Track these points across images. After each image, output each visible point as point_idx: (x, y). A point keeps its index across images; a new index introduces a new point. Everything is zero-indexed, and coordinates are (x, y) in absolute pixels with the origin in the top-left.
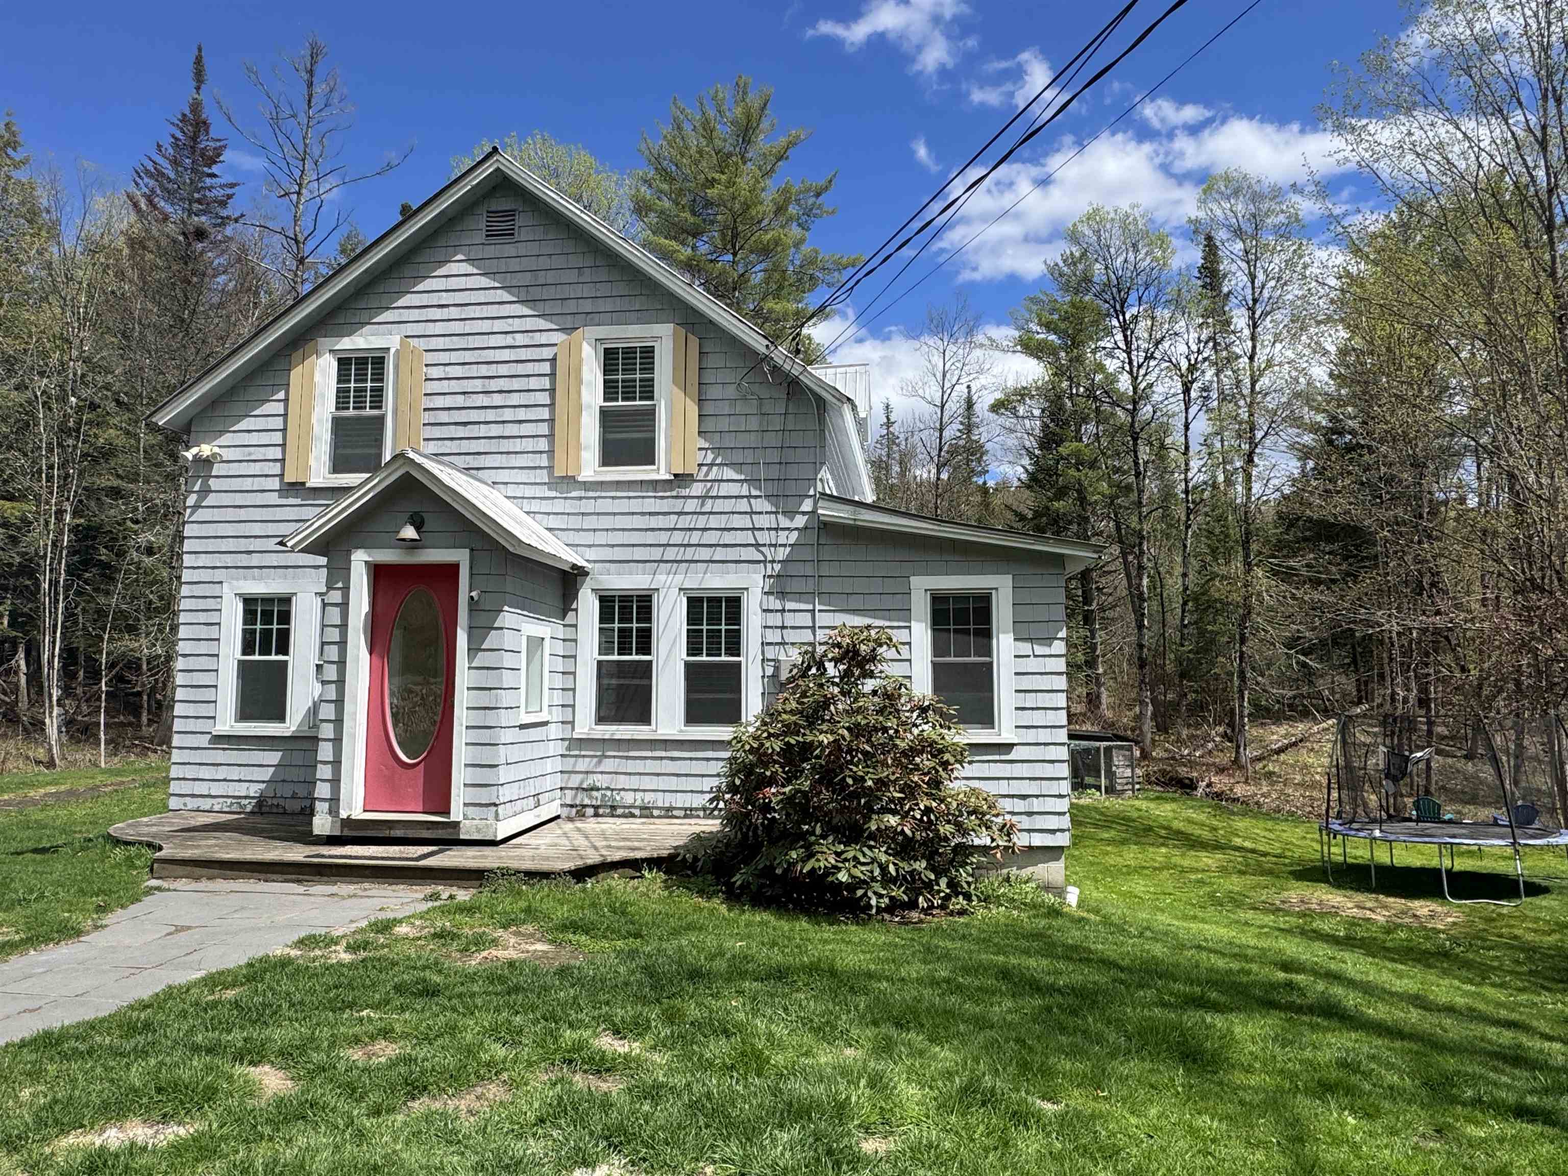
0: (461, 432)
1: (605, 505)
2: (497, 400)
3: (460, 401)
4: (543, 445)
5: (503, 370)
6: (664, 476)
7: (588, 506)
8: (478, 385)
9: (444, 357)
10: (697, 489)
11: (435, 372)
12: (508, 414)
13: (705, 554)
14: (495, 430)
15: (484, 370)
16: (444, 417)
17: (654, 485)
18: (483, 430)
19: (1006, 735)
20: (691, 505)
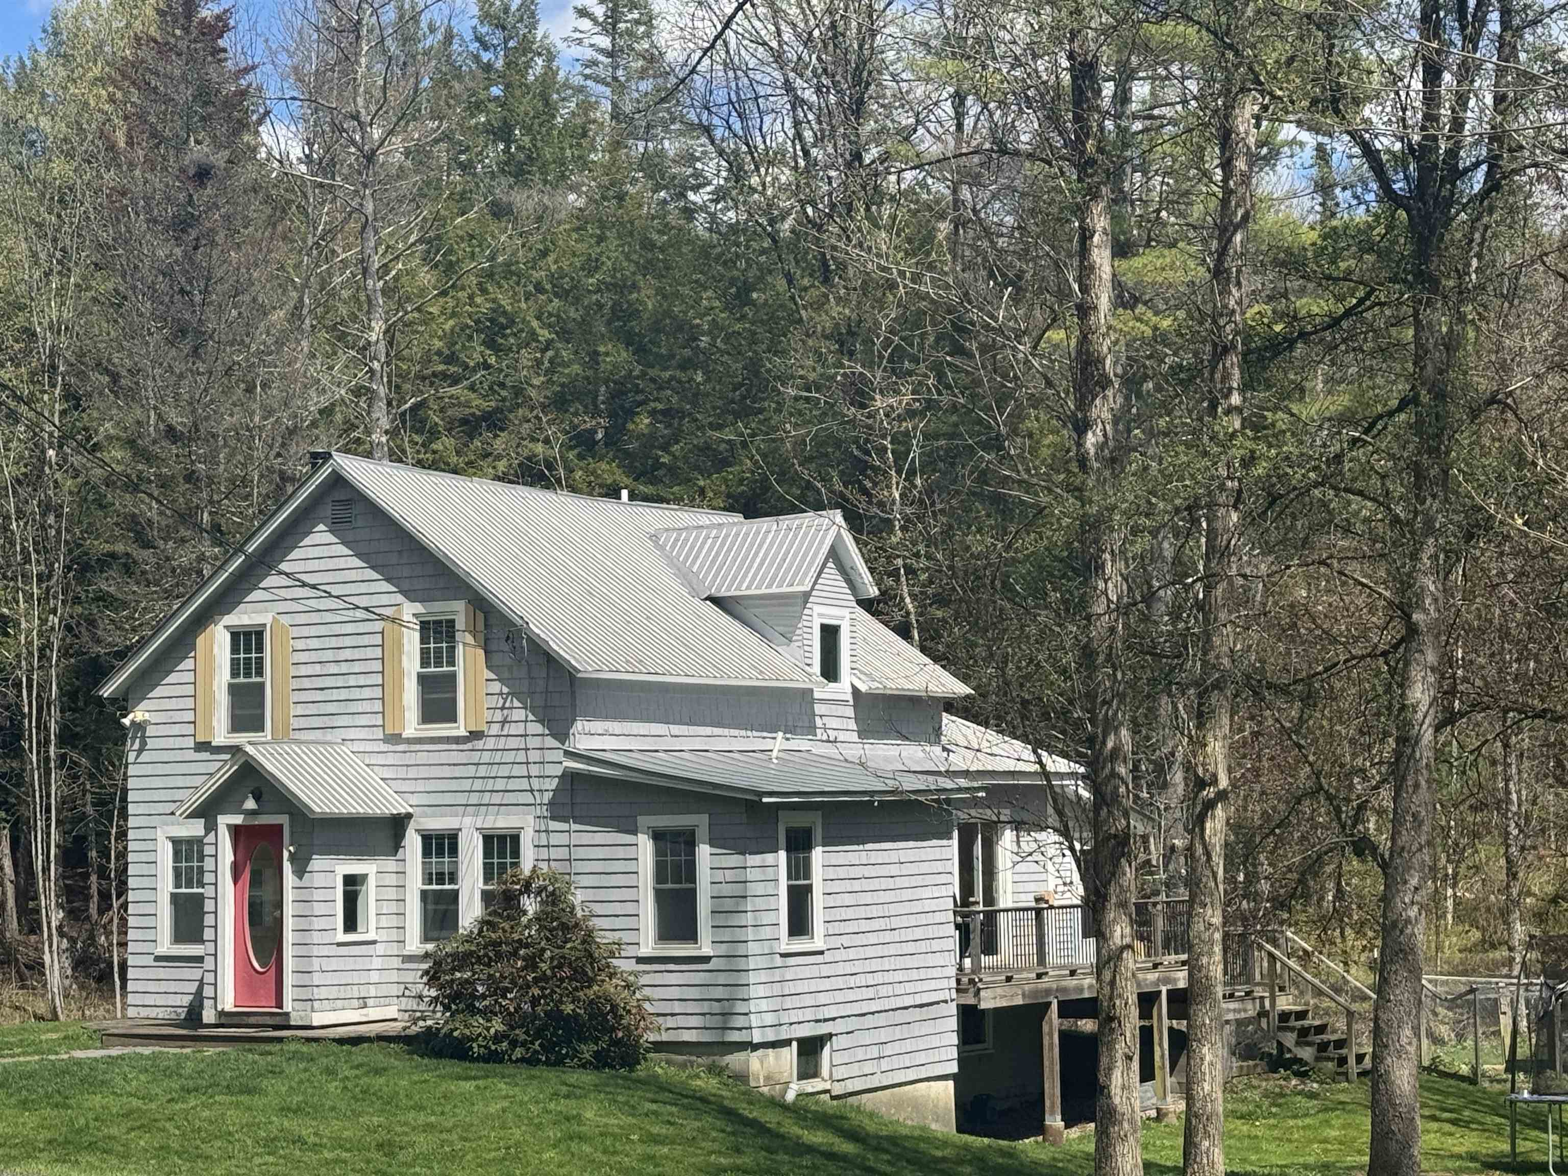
0: (319, 695)
1: (422, 758)
2: (344, 668)
3: (318, 669)
4: (377, 706)
5: (348, 641)
6: (462, 732)
7: (410, 759)
8: (329, 655)
9: (305, 631)
10: (490, 743)
11: (300, 645)
12: (352, 680)
13: (497, 799)
14: (343, 694)
15: (334, 642)
16: (307, 683)
17: (457, 740)
18: (335, 695)
19: (706, 950)
20: (486, 757)
